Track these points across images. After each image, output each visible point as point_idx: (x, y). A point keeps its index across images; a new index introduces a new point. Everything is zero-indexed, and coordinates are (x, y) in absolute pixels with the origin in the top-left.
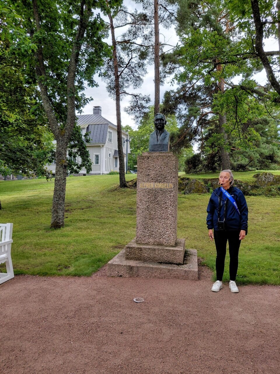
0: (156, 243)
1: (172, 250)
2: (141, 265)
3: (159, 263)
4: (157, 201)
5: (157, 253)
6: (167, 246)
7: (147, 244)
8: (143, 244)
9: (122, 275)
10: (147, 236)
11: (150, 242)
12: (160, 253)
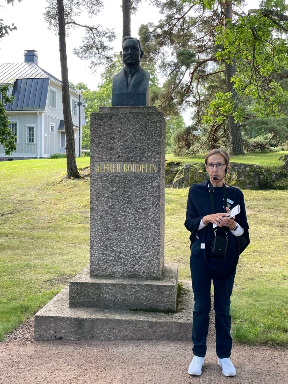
0: (127, 273)
1: (157, 286)
2: (99, 316)
3: (132, 310)
4: (128, 197)
5: (128, 293)
6: (147, 279)
7: (110, 276)
8: (102, 276)
9: (63, 335)
10: (111, 261)
11: (115, 273)
12: (134, 292)
